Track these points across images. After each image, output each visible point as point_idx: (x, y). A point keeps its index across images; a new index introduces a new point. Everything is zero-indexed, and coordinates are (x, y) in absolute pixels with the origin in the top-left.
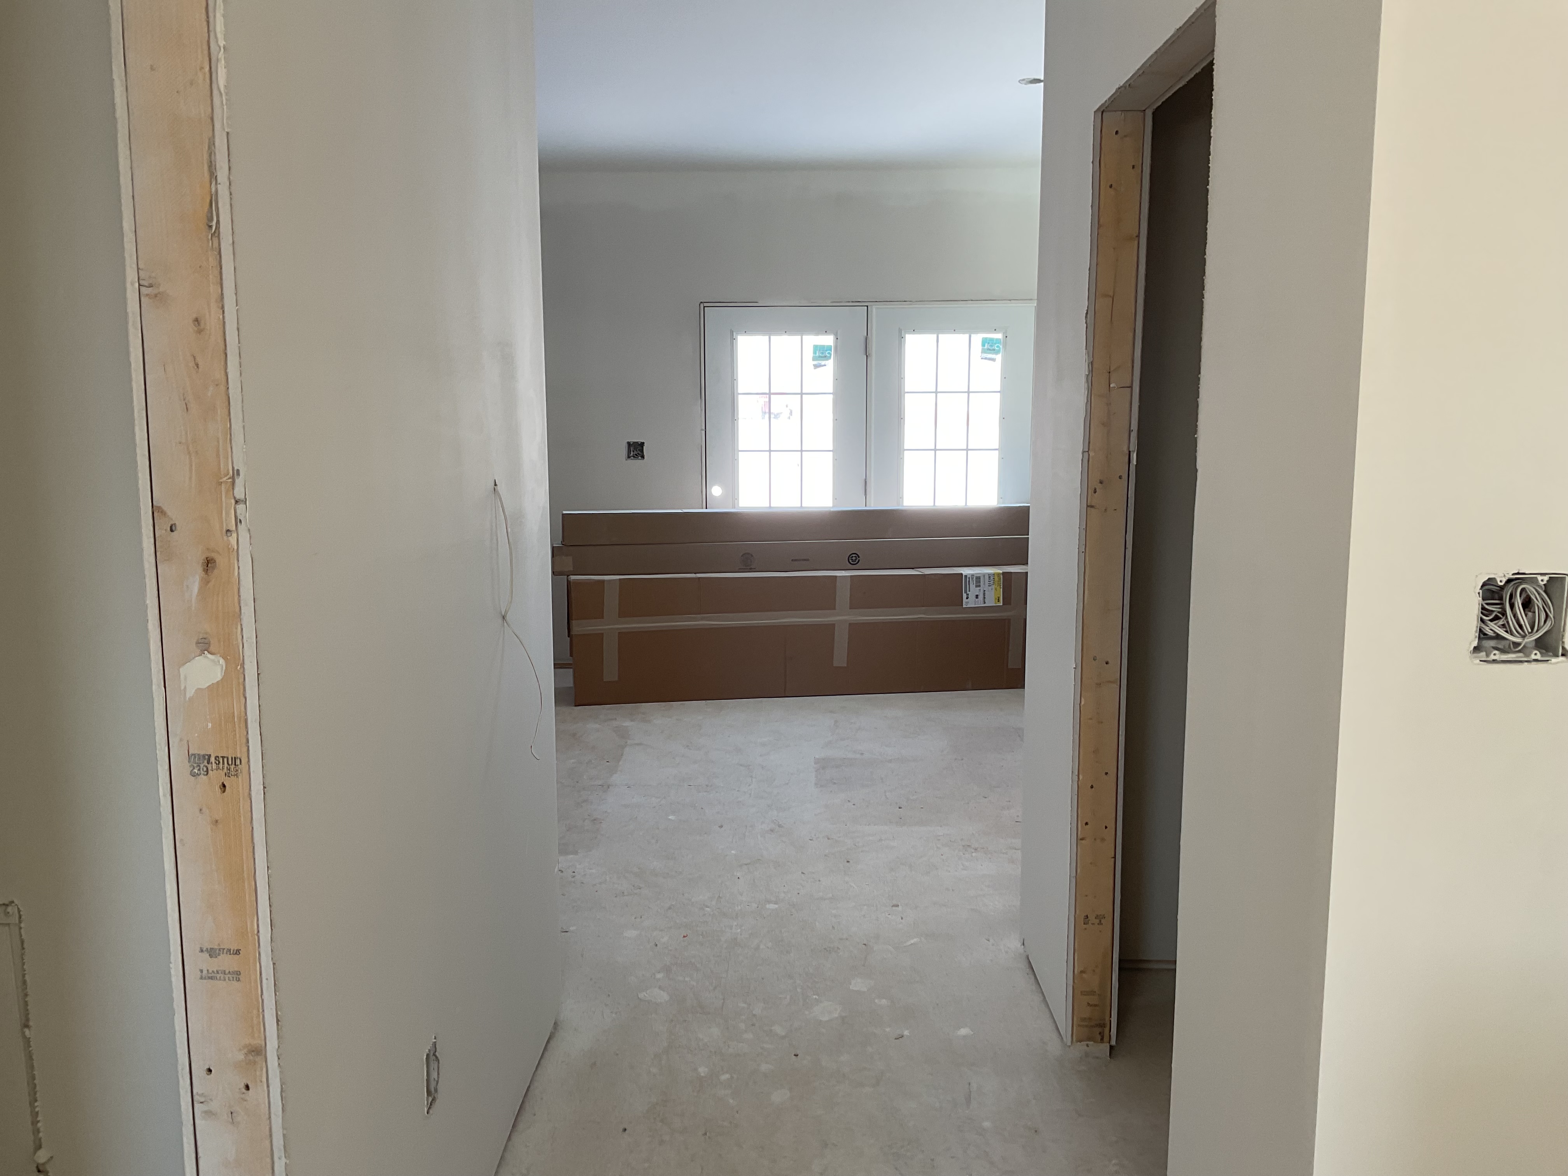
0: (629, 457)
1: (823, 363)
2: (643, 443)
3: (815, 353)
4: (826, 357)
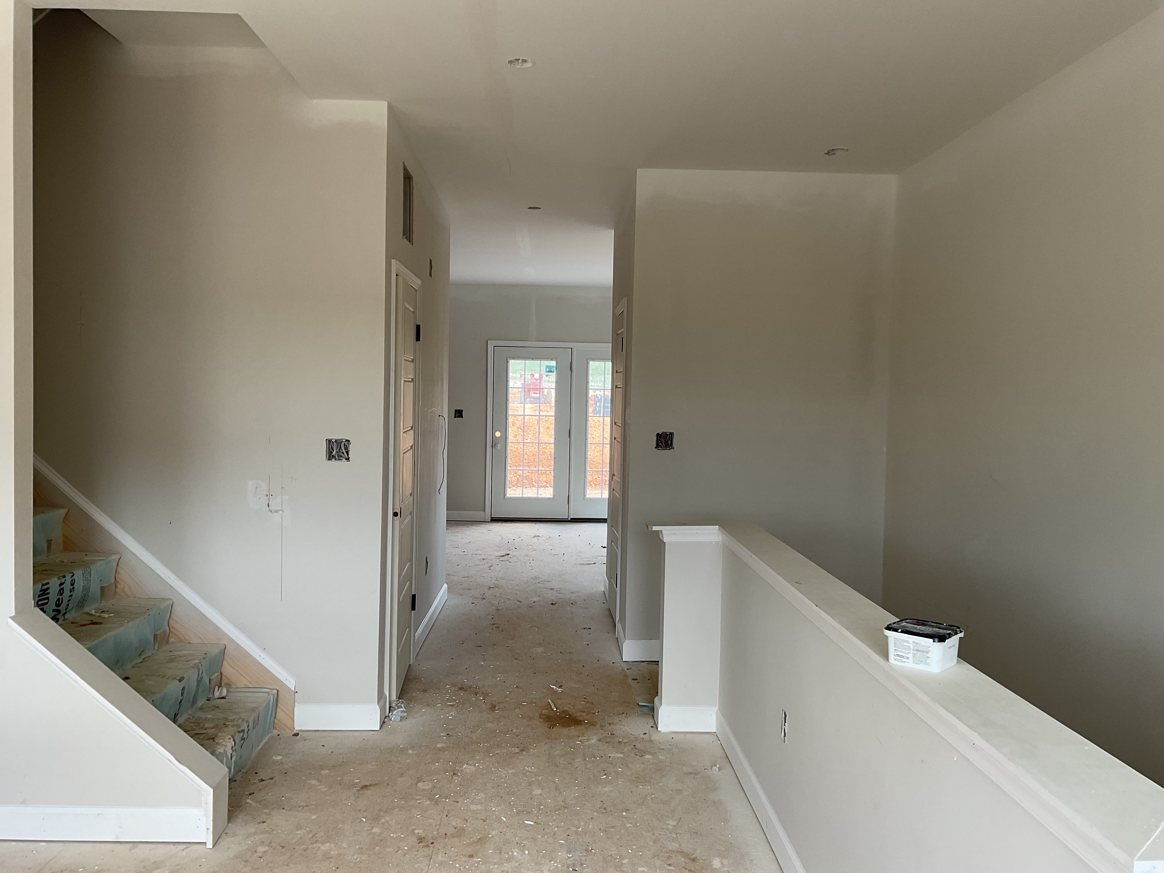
0: (455, 417)
1: (551, 374)
2: (462, 411)
3: (546, 369)
4: (551, 371)
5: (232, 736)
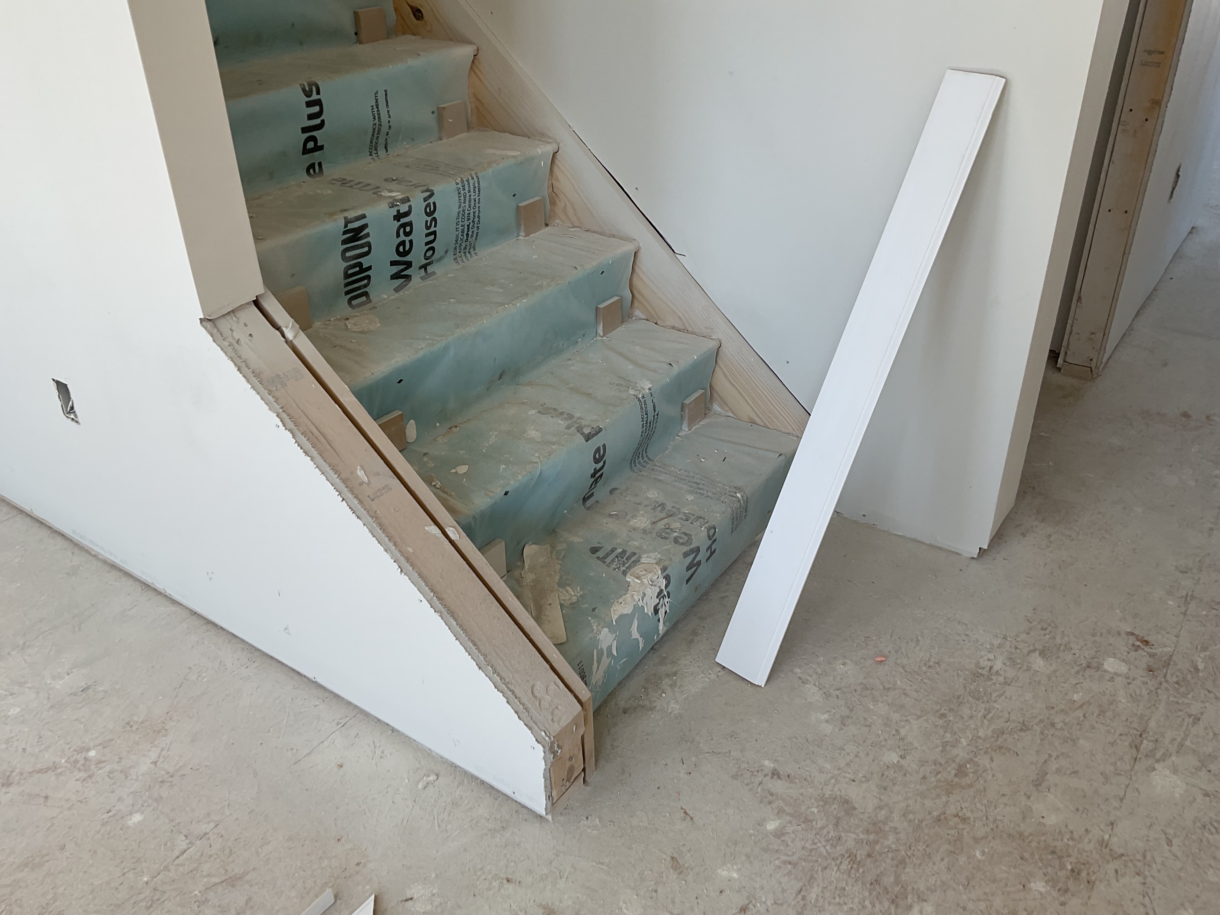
5: (664, 569)
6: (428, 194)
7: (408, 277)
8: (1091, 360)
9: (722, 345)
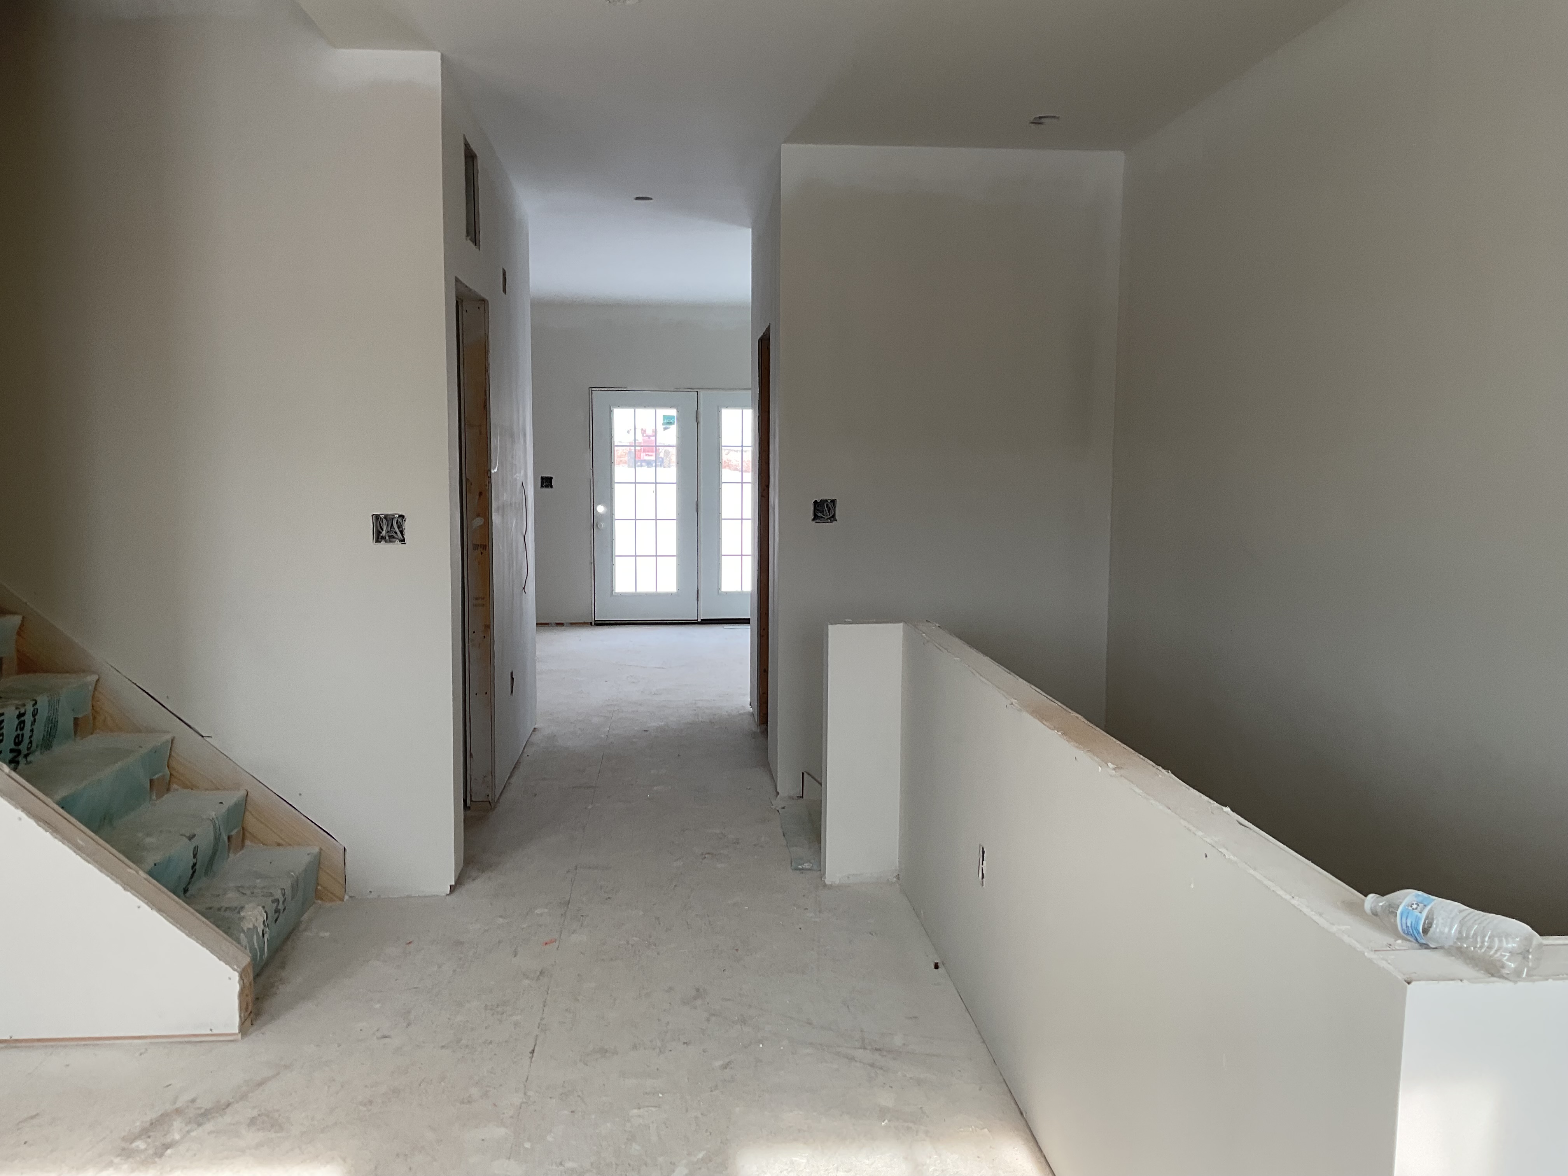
0: (542, 486)
1: (670, 427)
2: (551, 478)
3: (664, 420)
4: (671, 423)
5: (264, 907)
6: (34, 702)
7: (18, 763)
8: (488, 796)
9: (249, 794)
